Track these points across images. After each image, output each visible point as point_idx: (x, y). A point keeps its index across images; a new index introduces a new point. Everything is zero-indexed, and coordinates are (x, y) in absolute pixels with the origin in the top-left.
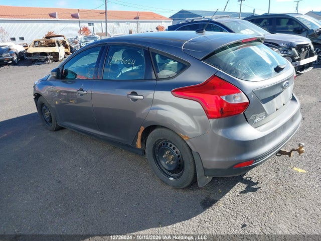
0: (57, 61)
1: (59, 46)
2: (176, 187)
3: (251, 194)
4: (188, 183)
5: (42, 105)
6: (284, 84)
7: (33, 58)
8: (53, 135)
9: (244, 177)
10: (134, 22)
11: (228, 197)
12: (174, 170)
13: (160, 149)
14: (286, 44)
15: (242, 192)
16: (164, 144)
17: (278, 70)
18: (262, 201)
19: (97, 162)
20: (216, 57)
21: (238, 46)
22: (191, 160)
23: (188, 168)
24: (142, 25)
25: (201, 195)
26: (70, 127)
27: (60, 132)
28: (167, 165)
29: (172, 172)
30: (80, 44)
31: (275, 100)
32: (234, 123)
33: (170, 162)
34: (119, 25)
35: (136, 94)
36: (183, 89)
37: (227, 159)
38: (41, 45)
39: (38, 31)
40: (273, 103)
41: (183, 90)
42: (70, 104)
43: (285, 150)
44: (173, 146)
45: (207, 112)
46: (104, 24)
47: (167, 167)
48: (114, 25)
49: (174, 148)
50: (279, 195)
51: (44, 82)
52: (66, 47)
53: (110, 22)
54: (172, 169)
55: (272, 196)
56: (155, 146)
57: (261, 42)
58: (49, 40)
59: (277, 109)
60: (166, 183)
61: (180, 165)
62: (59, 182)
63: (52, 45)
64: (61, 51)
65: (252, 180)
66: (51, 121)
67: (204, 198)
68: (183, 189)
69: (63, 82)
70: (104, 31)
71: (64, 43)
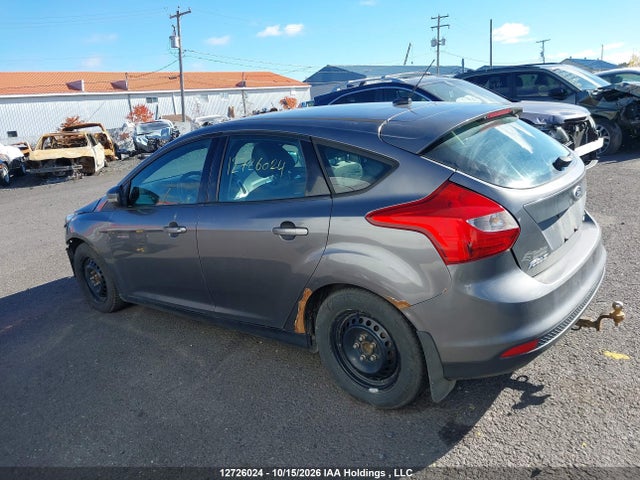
0: (90, 174)
1: (94, 144)
2: (385, 407)
3: (535, 410)
4: (410, 398)
5: (85, 260)
6: (575, 191)
7: (42, 171)
8: (110, 320)
9: (514, 377)
10: (236, 92)
11: (490, 419)
12: (379, 372)
13: (345, 332)
14: (545, 120)
15: (515, 407)
16: (354, 321)
17: (560, 165)
18: (559, 422)
19: (211, 370)
20: (446, 146)
21: (481, 126)
22: (415, 349)
23: (410, 365)
24: (251, 97)
25: (435, 418)
26: (148, 301)
27: (125, 313)
28: (363, 363)
29: (374, 377)
30: (134, 139)
31: (559, 222)
32: (495, 271)
33: (368, 357)
34: (207, 99)
35: (292, 225)
36: (390, 209)
37: (488, 342)
38: (56, 144)
39: (48, 117)
40: (557, 227)
41: (388, 213)
42: (135, 256)
43: (587, 318)
44: (374, 323)
45: (443, 254)
46: (178, 99)
47: (362, 368)
48: (197, 99)
49: (376, 328)
50: (589, 408)
51: (88, 215)
52: (106, 145)
53: (189, 93)
54: (375, 370)
55: (576, 410)
56: (334, 326)
57: (514, 115)
58: (71, 134)
59: (566, 240)
60: (364, 401)
61: (390, 362)
62: (141, 415)
63: (80, 142)
64: (98, 153)
65: (530, 381)
66: (104, 292)
67: (444, 425)
68: (399, 409)
69: (131, 211)
70: (179, 112)
71: (102, 138)
